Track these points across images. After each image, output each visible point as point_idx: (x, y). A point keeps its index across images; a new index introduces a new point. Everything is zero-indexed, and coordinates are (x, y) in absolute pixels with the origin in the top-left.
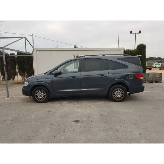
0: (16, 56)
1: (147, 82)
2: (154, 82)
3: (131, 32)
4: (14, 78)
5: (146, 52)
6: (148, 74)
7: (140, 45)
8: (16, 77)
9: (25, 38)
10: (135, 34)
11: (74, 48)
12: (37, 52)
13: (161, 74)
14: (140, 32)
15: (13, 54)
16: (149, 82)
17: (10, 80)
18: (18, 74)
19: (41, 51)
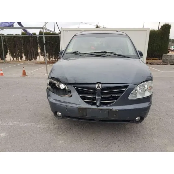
0: (38, 35)
1: (168, 64)
4: (36, 58)
5: (170, 32)
6: (171, 56)
7: (165, 24)
8: (38, 57)
11: (96, 27)
15: (35, 34)
16: (171, 64)
17: (32, 61)
18: (40, 54)
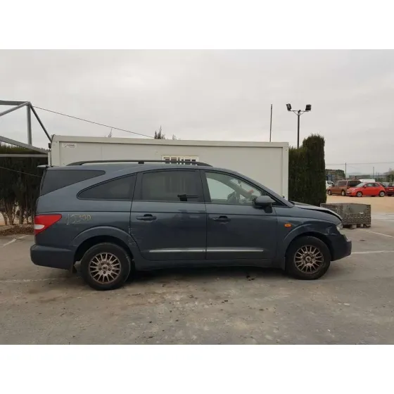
2: (355, 226)
3: (289, 108)
7: (312, 137)
9: (30, 106)
10: (297, 112)
12: (63, 145)
13: (369, 206)
14: (308, 108)
19: (75, 144)
